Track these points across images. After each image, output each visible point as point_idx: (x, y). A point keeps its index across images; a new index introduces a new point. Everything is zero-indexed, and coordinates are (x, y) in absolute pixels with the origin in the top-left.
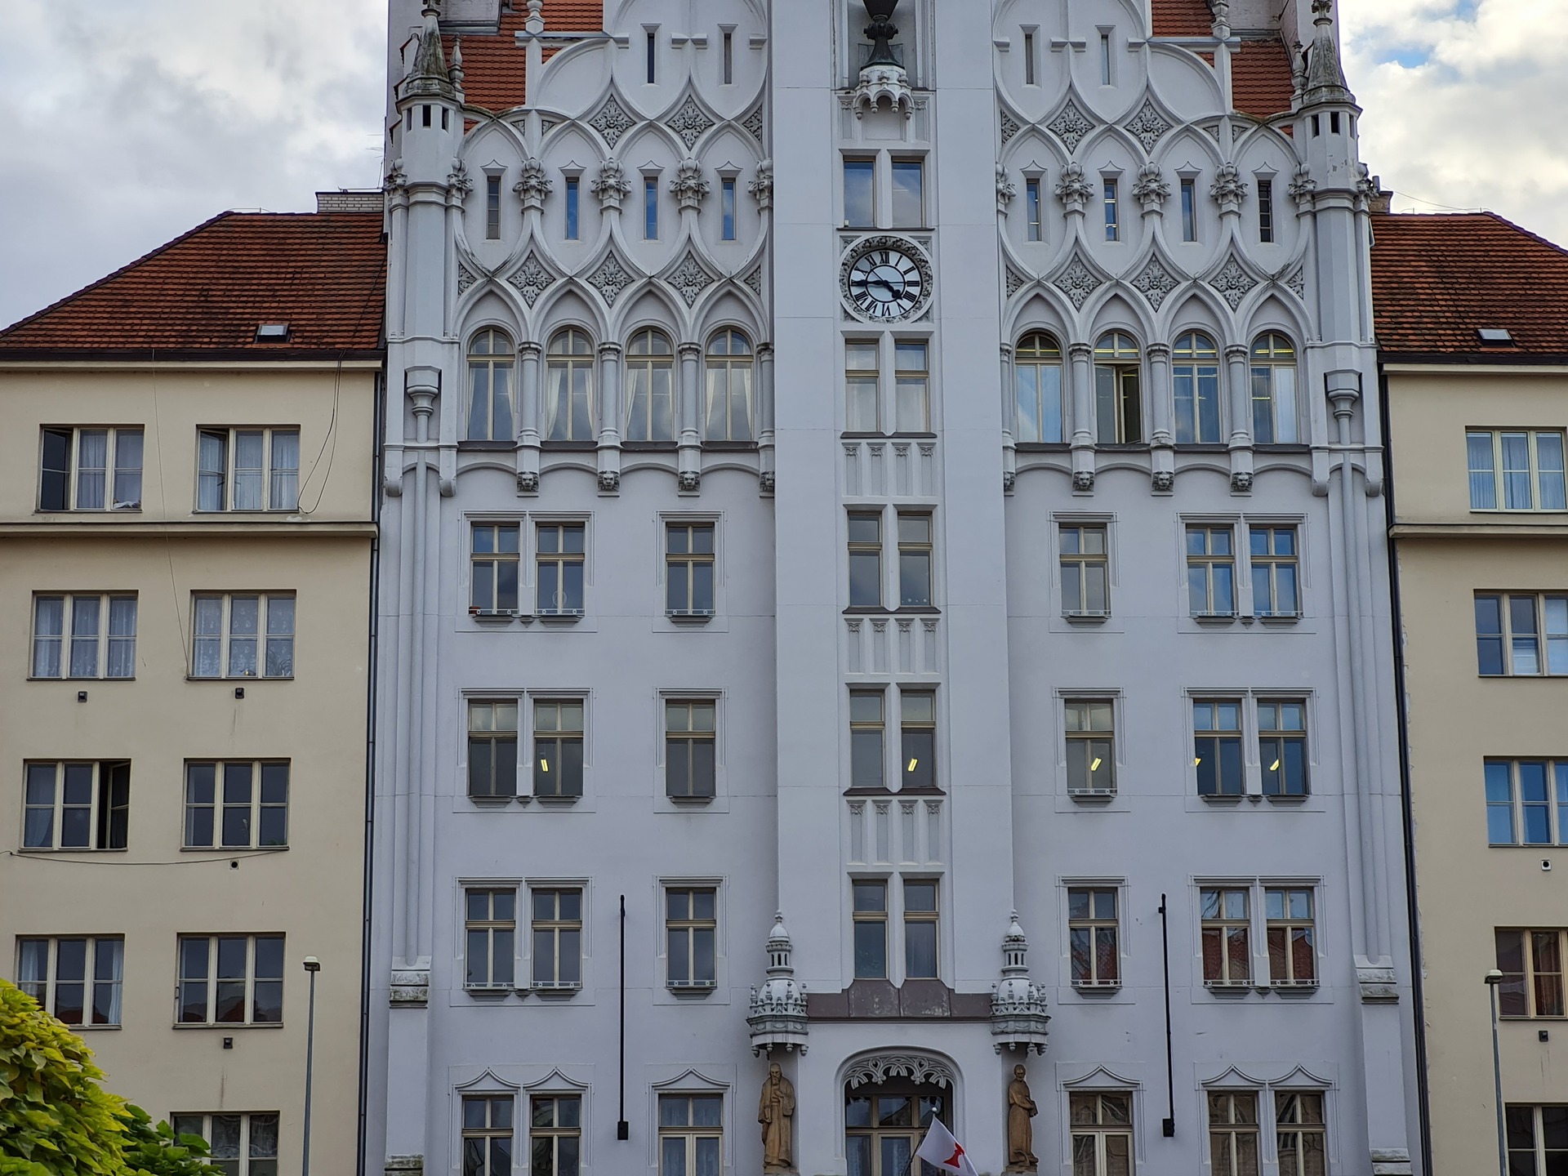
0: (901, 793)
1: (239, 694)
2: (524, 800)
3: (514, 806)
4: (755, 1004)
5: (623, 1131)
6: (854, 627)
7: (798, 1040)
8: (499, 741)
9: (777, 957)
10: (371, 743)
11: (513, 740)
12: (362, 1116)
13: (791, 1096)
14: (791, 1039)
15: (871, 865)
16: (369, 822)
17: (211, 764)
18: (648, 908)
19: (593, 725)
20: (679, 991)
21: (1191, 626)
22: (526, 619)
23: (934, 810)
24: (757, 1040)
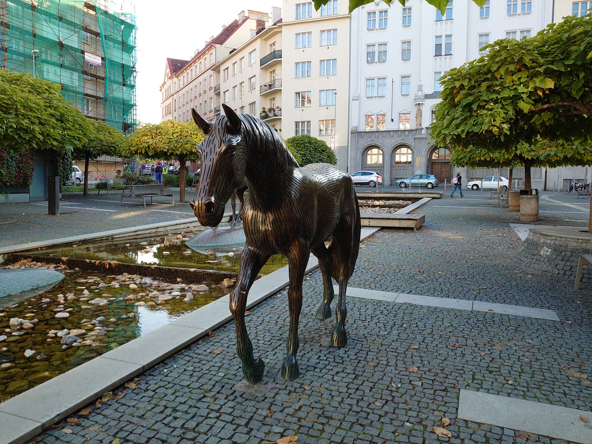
0: (445, 55)
1: (328, 48)
2: (376, 63)
4: (416, 96)
5: (392, 120)
6: (437, 25)
7: (423, 103)
8: (372, 53)
9: (420, 88)
10: (350, 55)
11: (375, 52)
12: (349, 119)
13: (421, 113)
14: (421, 103)
15: (438, 70)
16: (350, 69)
17: (324, 61)
18: (398, 80)
19: (389, 48)
20: (403, 95)
21: (507, 17)
22: (377, 30)
23: (451, 58)
24: (416, 103)
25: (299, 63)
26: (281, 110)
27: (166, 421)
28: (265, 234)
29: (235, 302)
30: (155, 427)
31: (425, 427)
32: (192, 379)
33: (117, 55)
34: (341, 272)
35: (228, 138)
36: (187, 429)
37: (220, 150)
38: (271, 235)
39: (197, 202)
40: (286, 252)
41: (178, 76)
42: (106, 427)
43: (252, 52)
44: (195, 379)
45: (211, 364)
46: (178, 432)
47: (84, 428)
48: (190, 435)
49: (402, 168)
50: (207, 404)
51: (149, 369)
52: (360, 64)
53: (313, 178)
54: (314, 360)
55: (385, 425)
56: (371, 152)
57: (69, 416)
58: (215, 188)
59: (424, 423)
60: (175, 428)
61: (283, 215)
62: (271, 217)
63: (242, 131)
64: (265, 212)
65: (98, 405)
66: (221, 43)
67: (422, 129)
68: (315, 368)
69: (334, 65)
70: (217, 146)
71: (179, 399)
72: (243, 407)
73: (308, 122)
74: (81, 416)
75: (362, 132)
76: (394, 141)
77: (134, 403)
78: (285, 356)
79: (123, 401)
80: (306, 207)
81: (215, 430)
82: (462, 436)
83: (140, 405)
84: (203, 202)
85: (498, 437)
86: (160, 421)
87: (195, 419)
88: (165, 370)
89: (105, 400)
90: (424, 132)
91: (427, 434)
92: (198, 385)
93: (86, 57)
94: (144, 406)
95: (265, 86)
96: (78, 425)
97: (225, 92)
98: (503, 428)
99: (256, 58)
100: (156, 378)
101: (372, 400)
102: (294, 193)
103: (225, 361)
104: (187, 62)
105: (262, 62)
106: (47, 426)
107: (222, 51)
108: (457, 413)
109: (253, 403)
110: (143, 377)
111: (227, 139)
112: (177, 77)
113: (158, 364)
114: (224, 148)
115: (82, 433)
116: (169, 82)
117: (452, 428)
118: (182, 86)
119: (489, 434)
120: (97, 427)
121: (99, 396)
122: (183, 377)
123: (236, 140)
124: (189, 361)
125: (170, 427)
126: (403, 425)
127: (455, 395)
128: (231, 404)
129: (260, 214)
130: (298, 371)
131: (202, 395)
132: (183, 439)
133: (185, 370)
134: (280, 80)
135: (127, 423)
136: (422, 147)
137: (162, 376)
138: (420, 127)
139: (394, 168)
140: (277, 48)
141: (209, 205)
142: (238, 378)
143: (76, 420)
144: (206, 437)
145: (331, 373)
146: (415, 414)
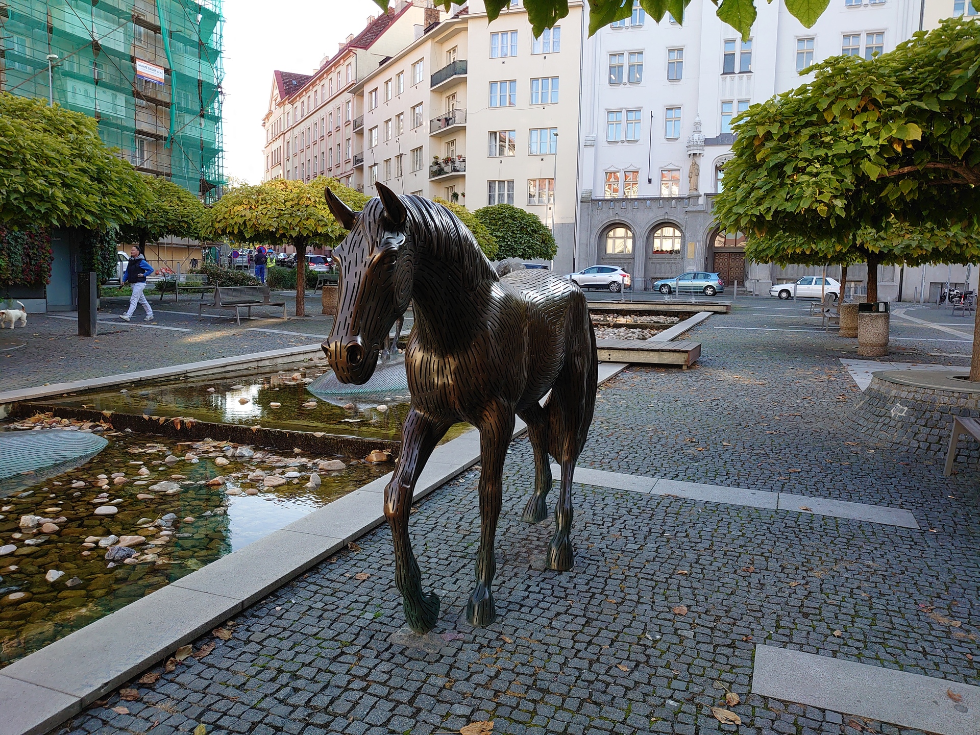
0: (740, 73)
1: (545, 58)
2: (625, 84)
3: (622, 86)
4: (689, 141)
5: (650, 181)
7: (701, 152)
8: (619, 67)
9: (697, 127)
10: (581, 70)
11: (622, 66)
12: (577, 178)
13: (698, 169)
14: (698, 152)
15: (728, 98)
16: (580, 93)
17: (537, 79)
18: (660, 114)
19: (646, 60)
20: (668, 139)
21: (845, 9)
22: (627, 28)
23: (749, 78)
24: (689, 153)
25: (496, 82)
26: (464, 161)
27: (281, 695)
28: (443, 391)
29: (392, 502)
30: (263, 705)
31: (699, 707)
32: (322, 624)
33: (191, 66)
34: (565, 447)
35: (385, 237)
36: (315, 708)
37: (371, 258)
38: (452, 393)
39: (334, 343)
40: (477, 421)
41: (292, 101)
42: (184, 704)
43: (417, 62)
44: (326, 623)
45: (352, 597)
46: (300, 713)
47: (148, 705)
48: (320, 718)
49: (666, 261)
50: (347, 667)
51: (251, 606)
52: (597, 86)
53: (523, 297)
54: (519, 593)
55: (634, 704)
56: (614, 233)
57: (123, 686)
58: (364, 321)
59: (697, 701)
60: (296, 707)
61: (472, 361)
62: (452, 363)
63: (408, 224)
64: (443, 355)
65: (170, 667)
66: (366, 47)
67: (699, 196)
68: (522, 606)
69: (555, 87)
70: (366, 252)
71: (301, 658)
72: (406, 672)
73: (509, 181)
74: (143, 686)
75: (599, 200)
76: (651, 215)
77: (228, 663)
78: (473, 585)
79: (210, 660)
80: (511, 346)
81: (360, 711)
82: (759, 723)
83: (238, 667)
84: (344, 344)
85: (815, 725)
86: (271, 694)
87: (327, 691)
88: (278, 608)
89: (180, 658)
90: (701, 201)
91: (701, 719)
92: (330, 633)
93: (139, 68)
94: (244, 668)
95: (438, 120)
96: (138, 700)
97: (371, 130)
98: (823, 711)
99: (424, 73)
100: (262, 621)
101: (613, 661)
102: (491, 325)
103: (374, 594)
104: (308, 78)
105: (435, 80)
106: (88, 702)
107: (367, 59)
108: (750, 684)
109: (422, 664)
110: (241, 619)
111: (383, 240)
112: (292, 103)
113: (265, 598)
114: (377, 255)
115: (145, 714)
116: (278, 112)
117: (742, 709)
118: (299, 119)
119: (801, 721)
120: (169, 704)
121: (170, 653)
122: (306, 620)
123: (397, 241)
124: (316, 593)
125: (286, 704)
126: (663, 705)
127: (747, 654)
128: (385, 666)
129: (434, 359)
130: (494, 611)
131: (339, 651)
132: (308, 724)
133: (310, 608)
134: (464, 111)
135: (217, 698)
136: (698, 227)
137: (272, 619)
138: (695, 193)
139: (651, 261)
140: (459, 56)
141: (353, 350)
142: (397, 622)
143: (134, 692)
144: (346, 722)
145: (548, 614)
146: (682, 685)
